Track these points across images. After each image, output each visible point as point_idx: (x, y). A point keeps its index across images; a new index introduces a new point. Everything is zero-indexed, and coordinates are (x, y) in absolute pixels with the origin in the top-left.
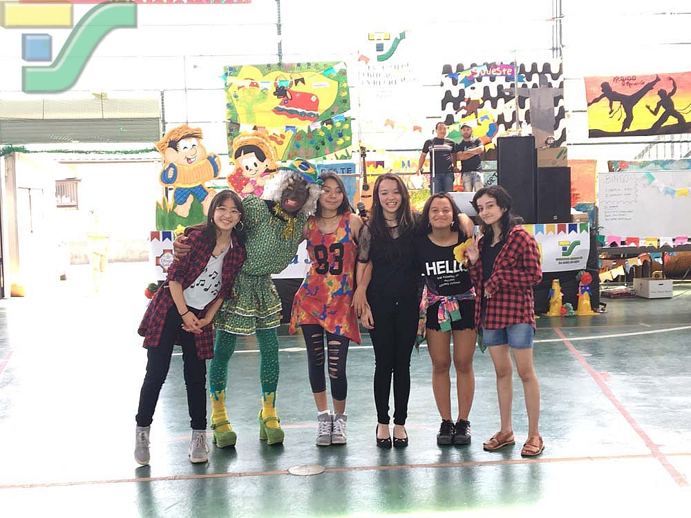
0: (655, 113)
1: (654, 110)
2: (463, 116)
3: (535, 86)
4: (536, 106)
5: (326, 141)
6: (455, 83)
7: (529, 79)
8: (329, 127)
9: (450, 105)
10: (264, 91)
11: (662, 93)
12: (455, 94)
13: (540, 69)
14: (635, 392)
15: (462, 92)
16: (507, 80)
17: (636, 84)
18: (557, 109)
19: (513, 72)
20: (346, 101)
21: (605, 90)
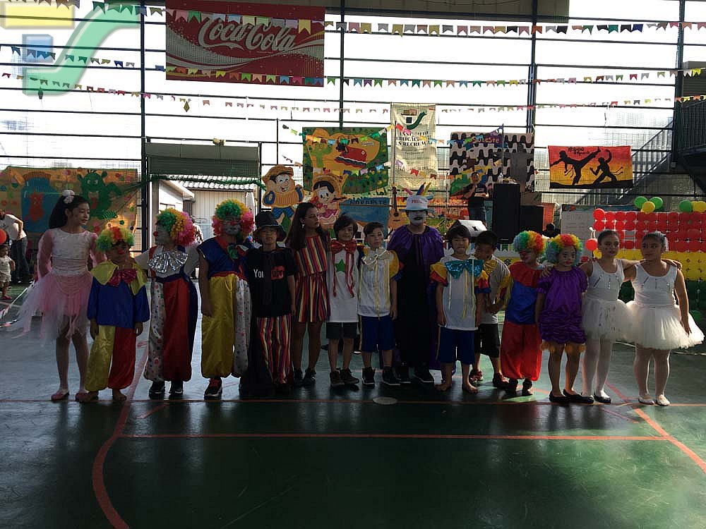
0: (596, 174)
1: (595, 172)
2: (464, 170)
3: (514, 151)
4: (514, 165)
5: (370, 182)
6: (460, 146)
7: (511, 147)
8: (373, 173)
9: (455, 161)
10: (330, 146)
11: (601, 160)
12: (460, 154)
13: (518, 140)
15: (464, 153)
16: (495, 147)
17: (584, 153)
18: (529, 168)
19: (500, 141)
20: (384, 155)
21: (562, 156)
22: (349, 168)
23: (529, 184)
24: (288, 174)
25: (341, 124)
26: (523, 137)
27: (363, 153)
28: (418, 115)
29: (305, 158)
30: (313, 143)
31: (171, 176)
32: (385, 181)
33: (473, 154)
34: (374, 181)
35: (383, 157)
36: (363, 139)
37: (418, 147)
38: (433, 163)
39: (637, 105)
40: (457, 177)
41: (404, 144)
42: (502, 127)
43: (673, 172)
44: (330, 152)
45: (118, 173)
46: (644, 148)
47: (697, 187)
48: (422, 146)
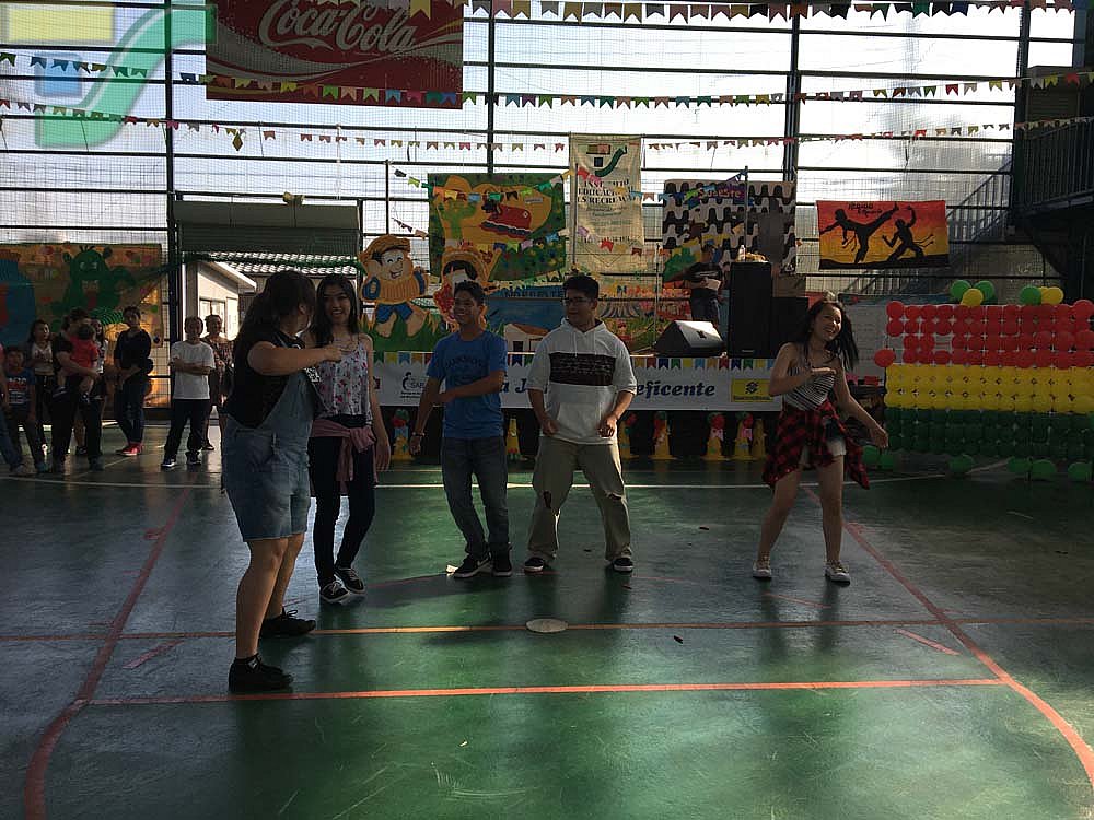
0: (891, 244)
1: (890, 240)
2: (686, 240)
3: (764, 210)
4: (764, 232)
5: (537, 261)
6: (678, 204)
7: (759, 203)
8: (541, 246)
9: (672, 227)
10: (473, 205)
11: (899, 223)
12: (679, 216)
13: (771, 192)
14: (896, 547)
15: (686, 214)
16: (734, 204)
17: (873, 212)
18: (787, 236)
19: (742, 195)
20: (558, 219)
21: (838, 216)
22: (503, 239)
23: (787, 262)
24: (402, 249)
25: (490, 170)
26: (778, 188)
27: (525, 215)
28: (613, 154)
29: (433, 224)
30: (445, 199)
31: (216, 254)
32: (561, 259)
33: (698, 216)
34: (542, 260)
35: (557, 221)
36: (526, 192)
37: (613, 205)
38: (638, 232)
39: (956, 135)
40: (674, 251)
41: (591, 200)
42: (745, 172)
43: (1011, 241)
44: (473, 213)
45: (130, 250)
46: (966, 204)
47: (1048, 266)
48: (619, 203)
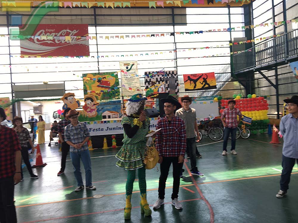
0: (202, 84)
2: (151, 86)
4: (170, 83)
6: (148, 77)
7: (168, 76)
8: (113, 90)
9: (147, 83)
10: (94, 81)
11: (204, 78)
12: (148, 80)
13: (171, 73)
16: (162, 76)
18: (176, 84)
19: (164, 74)
20: (117, 83)
22: (103, 89)
27: (109, 83)
28: (131, 65)
29: (84, 86)
30: (86, 80)
32: (119, 93)
33: (153, 80)
34: (114, 94)
37: (132, 78)
40: (148, 89)
41: (126, 77)
42: (164, 68)
43: (232, 81)
45: (1, 99)
47: (241, 86)
